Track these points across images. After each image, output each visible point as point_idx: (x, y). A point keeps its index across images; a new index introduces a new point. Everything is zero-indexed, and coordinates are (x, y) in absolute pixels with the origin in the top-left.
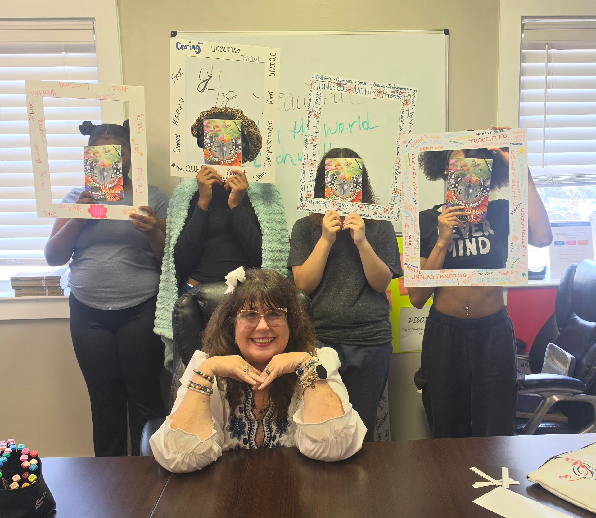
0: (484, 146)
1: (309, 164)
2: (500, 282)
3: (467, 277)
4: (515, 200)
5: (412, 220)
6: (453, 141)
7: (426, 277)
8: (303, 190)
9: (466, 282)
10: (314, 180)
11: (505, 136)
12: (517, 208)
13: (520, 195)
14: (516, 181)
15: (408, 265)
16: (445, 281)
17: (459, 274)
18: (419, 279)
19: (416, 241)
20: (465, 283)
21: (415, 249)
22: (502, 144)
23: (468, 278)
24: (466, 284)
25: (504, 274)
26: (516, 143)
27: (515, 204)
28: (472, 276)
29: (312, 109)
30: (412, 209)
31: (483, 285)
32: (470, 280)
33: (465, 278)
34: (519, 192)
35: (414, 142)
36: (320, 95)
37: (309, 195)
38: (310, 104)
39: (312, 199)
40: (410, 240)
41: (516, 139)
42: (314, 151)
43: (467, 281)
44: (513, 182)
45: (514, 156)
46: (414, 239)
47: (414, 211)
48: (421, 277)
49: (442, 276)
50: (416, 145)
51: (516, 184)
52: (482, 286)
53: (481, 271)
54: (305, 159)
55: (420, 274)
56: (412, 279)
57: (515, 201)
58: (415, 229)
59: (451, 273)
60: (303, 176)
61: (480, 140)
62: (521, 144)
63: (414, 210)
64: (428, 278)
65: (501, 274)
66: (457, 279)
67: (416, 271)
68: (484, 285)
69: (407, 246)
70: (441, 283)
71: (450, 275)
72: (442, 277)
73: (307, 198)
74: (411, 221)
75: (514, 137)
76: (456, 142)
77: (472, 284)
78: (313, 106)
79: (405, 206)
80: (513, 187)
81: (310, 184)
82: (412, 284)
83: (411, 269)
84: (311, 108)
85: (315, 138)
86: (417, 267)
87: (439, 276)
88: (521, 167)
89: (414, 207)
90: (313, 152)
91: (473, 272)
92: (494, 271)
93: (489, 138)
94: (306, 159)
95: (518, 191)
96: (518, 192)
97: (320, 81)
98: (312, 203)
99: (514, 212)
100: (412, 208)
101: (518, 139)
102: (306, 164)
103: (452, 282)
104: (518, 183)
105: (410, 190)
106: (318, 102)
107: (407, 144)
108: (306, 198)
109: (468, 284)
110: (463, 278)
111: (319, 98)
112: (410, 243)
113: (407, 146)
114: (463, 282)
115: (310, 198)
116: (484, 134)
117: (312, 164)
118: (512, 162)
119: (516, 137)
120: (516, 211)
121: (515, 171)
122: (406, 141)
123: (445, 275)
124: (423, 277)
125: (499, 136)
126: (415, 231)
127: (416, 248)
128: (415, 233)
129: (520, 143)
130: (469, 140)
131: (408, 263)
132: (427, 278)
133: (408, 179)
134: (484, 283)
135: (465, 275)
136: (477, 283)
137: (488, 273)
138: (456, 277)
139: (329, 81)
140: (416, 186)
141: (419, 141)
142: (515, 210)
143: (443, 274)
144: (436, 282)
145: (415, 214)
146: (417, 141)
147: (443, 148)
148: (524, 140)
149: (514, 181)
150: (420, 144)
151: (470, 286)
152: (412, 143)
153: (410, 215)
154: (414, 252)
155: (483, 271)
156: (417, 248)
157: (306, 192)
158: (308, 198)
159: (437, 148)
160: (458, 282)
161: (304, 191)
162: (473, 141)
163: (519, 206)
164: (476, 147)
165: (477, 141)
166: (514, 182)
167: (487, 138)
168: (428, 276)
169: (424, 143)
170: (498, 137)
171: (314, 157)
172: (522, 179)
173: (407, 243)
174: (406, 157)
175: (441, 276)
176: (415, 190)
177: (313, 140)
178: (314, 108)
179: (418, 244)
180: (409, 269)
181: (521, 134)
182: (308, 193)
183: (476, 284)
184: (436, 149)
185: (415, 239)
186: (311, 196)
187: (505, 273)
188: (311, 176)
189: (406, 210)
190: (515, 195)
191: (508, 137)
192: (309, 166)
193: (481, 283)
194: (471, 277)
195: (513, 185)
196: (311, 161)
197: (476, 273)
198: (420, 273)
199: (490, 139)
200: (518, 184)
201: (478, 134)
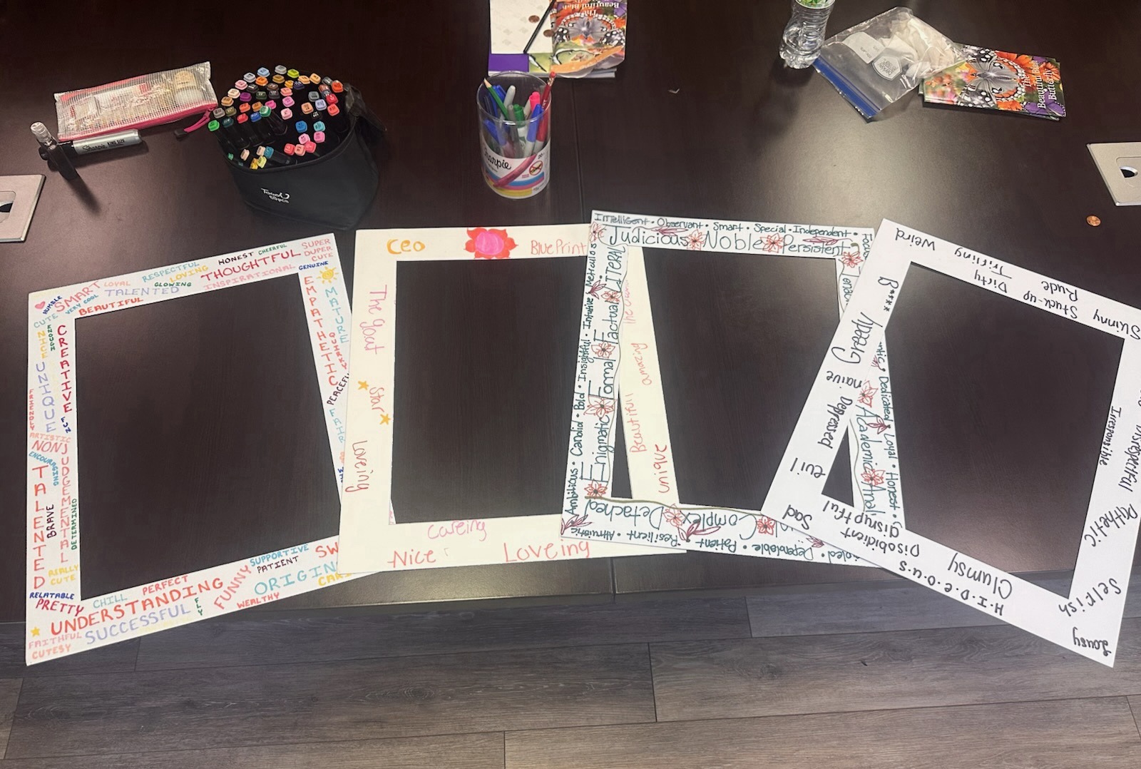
0: (238, 280)
1: (593, 408)
2: (323, 578)
3: (225, 587)
4: (332, 372)
5: (57, 473)
6: (162, 285)
7: (98, 617)
8: (579, 475)
9: (224, 603)
10: (611, 449)
11: (285, 255)
12: (340, 388)
13: (341, 360)
14: (327, 335)
15: (42, 595)
16: (158, 615)
17: (200, 586)
18: (74, 629)
19: (68, 525)
20: (220, 605)
21: (65, 547)
22: (281, 271)
23: (229, 588)
24: (223, 608)
25: (332, 553)
26: (312, 263)
27: (334, 381)
28: (240, 580)
29: (598, 284)
30: (58, 445)
31: (275, 599)
32: (235, 592)
33: (220, 592)
34: (338, 354)
35: (65, 301)
36: (617, 254)
37: (596, 492)
38: (593, 272)
39: (606, 502)
40: (50, 524)
41: (312, 255)
42: (607, 375)
43: (224, 599)
44: (319, 336)
45: (312, 287)
46: (62, 521)
47: (62, 449)
48: (83, 622)
49: (148, 602)
50: (69, 306)
51: (329, 339)
52: (271, 600)
53: (266, 560)
54: (583, 394)
55: (80, 615)
56: (53, 636)
57: (331, 374)
58: (66, 492)
59: (175, 587)
60: (578, 439)
61: (228, 272)
62: (326, 263)
63: (63, 446)
64: (104, 620)
65: (323, 554)
66: (196, 600)
67: (66, 608)
68: (277, 596)
69: (39, 543)
70: (146, 623)
71: (174, 594)
72: (149, 607)
73: (590, 497)
74: (54, 474)
75: (307, 253)
76: (170, 285)
77: (240, 603)
78: (601, 277)
79: (37, 442)
80: (322, 347)
81: (600, 460)
82: (51, 652)
83: (49, 606)
84: (595, 280)
85: (610, 345)
86: (69, 596)
87: (139, 606)
88: (333, 306)
89: (63, 440)
90: (606, 378)
91: (241, 570)
92: (301, 551)
93: (249, 264)
94: (586, 395)
95: (334, 353)
96: (336, 355)
97: (616, 227)
98: (608, 512)
99: (334, 397)
100: (56, 444)
101: (317, 255)
102: (586, 408)
103: (180, 612)
104: (333, 336)
105: (51, 404)
106: (613, 267)
107: (45, 308)
108: (586, 497)
109: (231, 607)
110: (214, 593)
111: (616, 260)
112: (49, 532)
113: (45, 312)
114: (215, 603)
115: (601, 498)
116: (235, 259)
117: (602, 407)
118: (310, 299)
119: (310, 253)
120: (338, 394)
121: (320, 314)
122: (44, 303)
123: (157, 598)
124: (89, 621)
125: (271, 257)
126: (66, 497)
127: (67, 544)
128: (64, 503)
129: (322, 261)
130: (202, 277)
131: (42, 591)
132: (101, 620)
133: (46, 380)
134: (276, 590)
135: (217, 582)
136: (255, 597)
137: (285, 562)
138: (190, 595)
139: (637, 225)
140: (68, 391)
141: (78, 297)
142: (335, 394)
143: (152, 597)
144: (131, 625)
145: (65, 457)
146: (71, 297)
147: (139, 301)
148: (330, 256)
149: (321, 334)
150: (81, 302)
151: (237, 609)
152: (58, 305)
153: (50, 461)
154: (62, 554)
155: (271, 559)
156: (70, 541)
157: (587, 483)
158: (595, 498)
159: (124, 303)
160: (200, 609)
161: (582, 478)
162: (212, 276)
163: (343, 383)
164: (219, 286)
165: (220, 274)
166: (322, 338)
167: (245, 266)
168: (105, 614)
169: (89, 300)
170: (269, 261)
171: (608, 389)
172: (340, 328)
173: (40, 535)
174: (44, 335)
175: (144, 603)
176: (67, 400)
177: (604, 350)
178: (603, 281)
179: (74, 531)
180: (45, 606)
181: (320, 247)
182: (594, 486)
183: (253, 601)
184: (121, 305)
185: (65, 519)
186: (604, 492)
187: (333, 549)
188: (601, 438)
189: (40, 452)
190: (329, 363)
191: (293, 256)
192: (595, 412)
193: (269, 592)
194: (236, 585)
195: (321, 342)
196: (599, 400)
197: (250, 568)
198: (78, 611)
199: (252, 266)
200: (333, 339)
201: (223, 262)
